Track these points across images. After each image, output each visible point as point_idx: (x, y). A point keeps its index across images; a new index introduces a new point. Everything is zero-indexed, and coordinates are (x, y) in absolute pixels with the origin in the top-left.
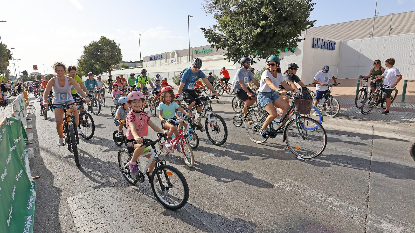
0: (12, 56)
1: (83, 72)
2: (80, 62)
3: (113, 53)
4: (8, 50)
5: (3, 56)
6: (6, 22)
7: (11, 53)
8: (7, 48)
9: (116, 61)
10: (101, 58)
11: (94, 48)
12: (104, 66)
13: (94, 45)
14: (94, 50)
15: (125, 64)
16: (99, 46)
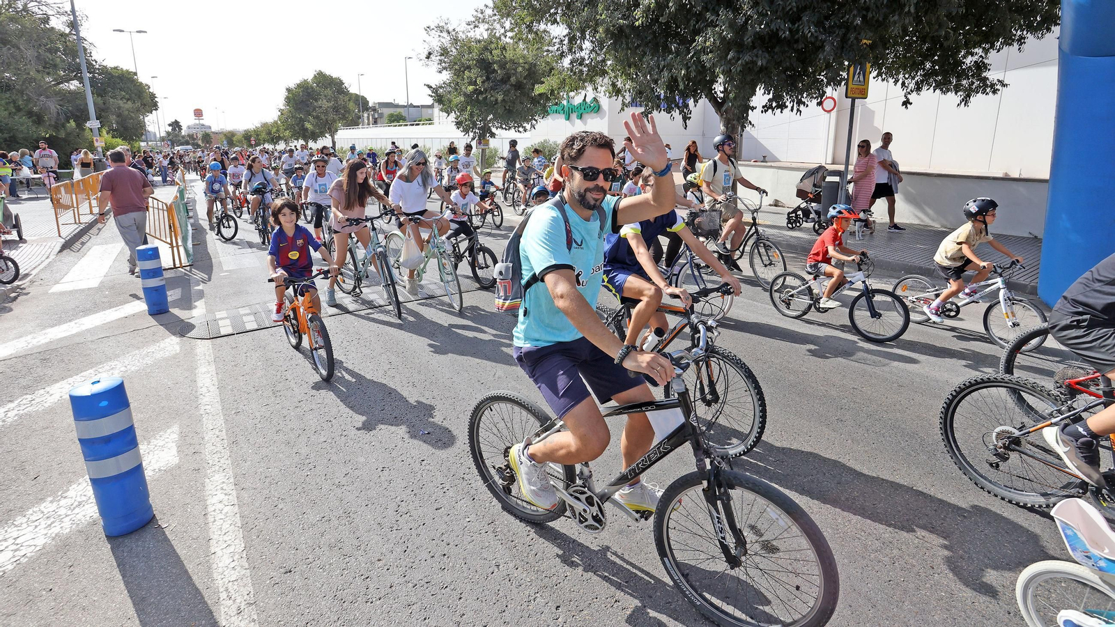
0: (159, 104)
1: (287, 133)
2: (282, 114)
3: (336, 101)
4: (152, 93)
5: (145, 105)
6: (146, 32)
7: (156, 99)
8: (151, 90)
9: (344, 115)
10: (314, 109)
11: (303, 91)
12: (321, 124)
13: (303, 86)
14: (302, 96)
15: (399, 110)
16: (312, 88)
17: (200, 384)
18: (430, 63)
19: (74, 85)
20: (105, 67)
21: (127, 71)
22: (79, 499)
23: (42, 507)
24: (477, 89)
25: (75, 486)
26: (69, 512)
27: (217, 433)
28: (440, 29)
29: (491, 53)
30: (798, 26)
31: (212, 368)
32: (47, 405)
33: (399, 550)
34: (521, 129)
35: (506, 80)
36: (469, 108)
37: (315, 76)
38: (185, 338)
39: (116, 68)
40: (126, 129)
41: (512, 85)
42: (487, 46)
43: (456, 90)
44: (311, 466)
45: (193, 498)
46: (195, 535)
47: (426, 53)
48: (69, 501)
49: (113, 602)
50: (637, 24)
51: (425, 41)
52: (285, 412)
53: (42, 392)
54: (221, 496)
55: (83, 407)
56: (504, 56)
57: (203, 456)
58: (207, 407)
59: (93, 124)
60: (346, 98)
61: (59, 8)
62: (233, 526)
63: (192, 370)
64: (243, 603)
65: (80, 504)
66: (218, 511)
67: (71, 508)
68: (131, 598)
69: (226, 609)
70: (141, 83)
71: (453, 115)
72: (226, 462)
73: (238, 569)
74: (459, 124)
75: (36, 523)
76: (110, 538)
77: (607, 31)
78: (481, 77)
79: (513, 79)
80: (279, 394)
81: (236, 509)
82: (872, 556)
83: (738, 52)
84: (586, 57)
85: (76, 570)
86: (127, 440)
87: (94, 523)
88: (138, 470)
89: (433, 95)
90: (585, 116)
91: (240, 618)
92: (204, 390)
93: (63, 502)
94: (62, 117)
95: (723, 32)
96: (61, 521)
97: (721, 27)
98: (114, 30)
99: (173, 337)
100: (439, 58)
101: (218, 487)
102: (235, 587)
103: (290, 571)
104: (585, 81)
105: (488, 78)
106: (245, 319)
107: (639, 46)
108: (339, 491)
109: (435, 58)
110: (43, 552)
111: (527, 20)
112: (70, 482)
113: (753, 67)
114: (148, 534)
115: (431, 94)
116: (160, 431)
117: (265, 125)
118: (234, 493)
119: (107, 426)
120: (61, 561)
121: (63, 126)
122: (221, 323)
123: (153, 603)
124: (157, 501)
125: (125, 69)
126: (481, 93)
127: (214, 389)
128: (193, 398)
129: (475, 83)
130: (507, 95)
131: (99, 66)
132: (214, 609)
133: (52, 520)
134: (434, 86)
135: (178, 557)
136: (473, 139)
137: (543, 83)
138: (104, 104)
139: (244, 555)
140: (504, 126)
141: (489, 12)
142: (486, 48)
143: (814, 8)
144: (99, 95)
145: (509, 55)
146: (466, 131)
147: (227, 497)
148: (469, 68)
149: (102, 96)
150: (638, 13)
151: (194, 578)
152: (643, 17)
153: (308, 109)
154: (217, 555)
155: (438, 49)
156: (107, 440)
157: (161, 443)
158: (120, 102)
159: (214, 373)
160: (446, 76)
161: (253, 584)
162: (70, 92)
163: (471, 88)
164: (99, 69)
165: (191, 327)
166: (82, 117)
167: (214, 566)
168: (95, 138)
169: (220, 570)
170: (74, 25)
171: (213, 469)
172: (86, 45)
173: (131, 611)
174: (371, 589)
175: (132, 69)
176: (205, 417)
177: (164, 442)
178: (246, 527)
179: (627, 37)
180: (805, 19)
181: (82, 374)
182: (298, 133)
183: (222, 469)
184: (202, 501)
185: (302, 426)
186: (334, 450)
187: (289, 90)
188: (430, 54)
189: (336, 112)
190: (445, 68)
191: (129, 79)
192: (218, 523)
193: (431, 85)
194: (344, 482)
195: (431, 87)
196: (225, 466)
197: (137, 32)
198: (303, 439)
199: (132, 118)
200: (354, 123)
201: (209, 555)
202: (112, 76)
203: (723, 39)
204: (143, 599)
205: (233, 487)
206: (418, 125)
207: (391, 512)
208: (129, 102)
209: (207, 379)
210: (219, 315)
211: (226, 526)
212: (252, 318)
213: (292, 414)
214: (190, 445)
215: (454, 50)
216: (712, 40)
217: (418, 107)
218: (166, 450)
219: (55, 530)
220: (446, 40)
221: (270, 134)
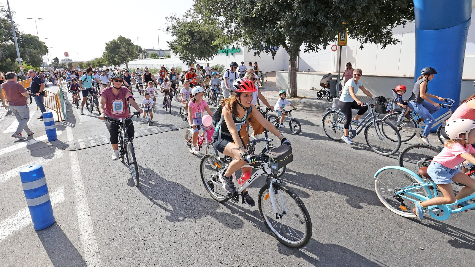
0: (49, 51)
1: (107, 62)
2: (104, 54)
3: (128, 49)
4: (46, 46)
5: (42, 51)
6: (42, 19)
7: (47, 48)
8: (45, 44)
9: (131, 55)
10: (118, 52)
11: (113, 44)
12: (122, 58)
13: (113, 42)
14: (113, 46)
15: (155, 52)
16: (117, 43)
17: (72, 169)
18: (168, 32)
19: (9, 42)
20: (24, 34)
21: (34, 36)
22: (22, 216)
23: (7, 220)
24: (188, 43)
25: (20, 211)
26: (19, 222)
27: (81, 188)
28: (172, 18)
29: (194, 28)
30: (317, 17)
31: (77, 162)
32: (5, 180)
33: (157, 229)
34: (207, 60)
35: (200, 39)
36: (185, 51)
37: (119, 38)
38: (65, 151)
39: (29, 35)
40: (34, 61)
41: (202, 41)
42: (192, 25)
43: (179, 43)
44: (121, 199)
45: (72, 214)
46: (73, 228)
47: (167, 28)
48: (18, 218)
49: (40, 255)
50: (253, 16)
51: (166, 23)
52: (109, 179)
53: (3, 174)
54: (83, 212)
55: (25, 177)
56: (199, 29)
57: (75, 197)
58: (76, 178)
59: (19, 59)
60: (132, 47)
61: (2, 8)
62: (89, 224)
63: (69, 163)
64: (94, 253)
65: (23, 218)
66: (82, 218)
67: (19, 220)
68: (48, 253)
69: (87, 255)
70: (40, 42)
71: (178, 54)
72: (85, 199)
73: (92, 240)
74: (181, 58)
75: (5, 227)
76: (37, 231)
77: (241, 19)
78: (190, 38)
79: (203, 39)
80: (107, 171)
81: (90, 217)
82: (341, 223)
83: (294, 27)
84: (233, 30)
85: (23, 244)
86: (44, 190)
87: (30, 225)
88: (49, 202)
89: (170, 46)
90: (234, 54)
91: (93, 258)
92: (74, 171)
93: (15, 218)
94: (4, 57)
95: (287, 20)
96: (15, 225)
97: (287, 18)
98: (27, 18)
99: (60, 150)
100: (172, 30)
101: (82, 209)
102: (91, 247)
103: (113, 240)
104: (233, 40)
105: (193, 39)
106: (91, 142)
107: (254, 25)
108: (132, 208)
109: (170, 30)
110: (8, 238)
111: (208, 15)
112: (18, 210)
113: (300, 34)
114: (53, 229)
115: (169, 45)
116: (56, 188)
117: (97, 59)
118: (89, 211)
119: (36, 184)
120: (17, 241)
121: (5, 60)
122: (80, 143)
123: (57, 254)
124: (56, 215)
125: (33, 35)
126: (190, 45)
127: (79, 171)
128: (70, 175)
129: (187, 41)
130: (201, 46)
131: (21, 34)
132: (82, 255)
133: (11, 225)
134: (170, 42)
135: (66, 236)
136: (187, 64)
137: (216, 40)
138: (24, 50)
139: (94, 234)
140: (200, 59)
141: (192, 11)
142: (192, 26)
143: (323, 10)
144: (21, 47)
145: (201, 29)
146: (184, 61)
147: (86, 213)
148: (184, 34)
149: (22, 47)
150: (253, 12)
151: (74, 244)
152: (255, 13)
153: (116, 52)
154: (83, 235)
155: (171, 26)
156: (36, 190)
157: (57, 193)
158: (32, 50)
159: (78, 164)
160: (175, 38)
161: (98, 245)
162: (8, 46)
163: (186, 43)
164: (21, 35)
165: (68, 146)
166: (13, 56)
167: (82, 239)
168: (20, 66)
169: (84, 241)
170: (9, 16)
171: (80, 202)
172: (15, 25)
173: (48, 258)
174: (146, 244)
175: (36, 35)
176: (75, 182)
177: (58, 193)
178: (95, 224)
179: (249, 22)
180: (319, 14)
181: (20, 167)
182: (111, 62)
183: (83, 202)
184: (76, 214)
185: (117, 184)
186: (130, 193)
187: (107, 44)
188: (168, 28)
189: (128, 53)
190: (174, 35)
191: (35, 40)
192: (83, 223)
193: (169, 41)
194: (134, 205)
195: (169, 43)
196: (84, 201)
197: (38, 19)
198: (117, 189)
199: (36, 57)
200: (136, 58)
201: (79, 235)
202: (27, 39)
203: (287, 22)
204: (53, 253)
205: (88, 209)
206: (164, 58)
207: (154, 215)
208: (35, 50)
209: (75, 166)
210: (79, 140)
211: (86, 224)
212: (94, 141)
213: (112, 179)
214: (69, 193)
215: (178, 27)
216: (283, 23)
217: (164, 50)
218: (59, 196)
219: (13, 229)
220: (175, 23)
221: (99, 63)
